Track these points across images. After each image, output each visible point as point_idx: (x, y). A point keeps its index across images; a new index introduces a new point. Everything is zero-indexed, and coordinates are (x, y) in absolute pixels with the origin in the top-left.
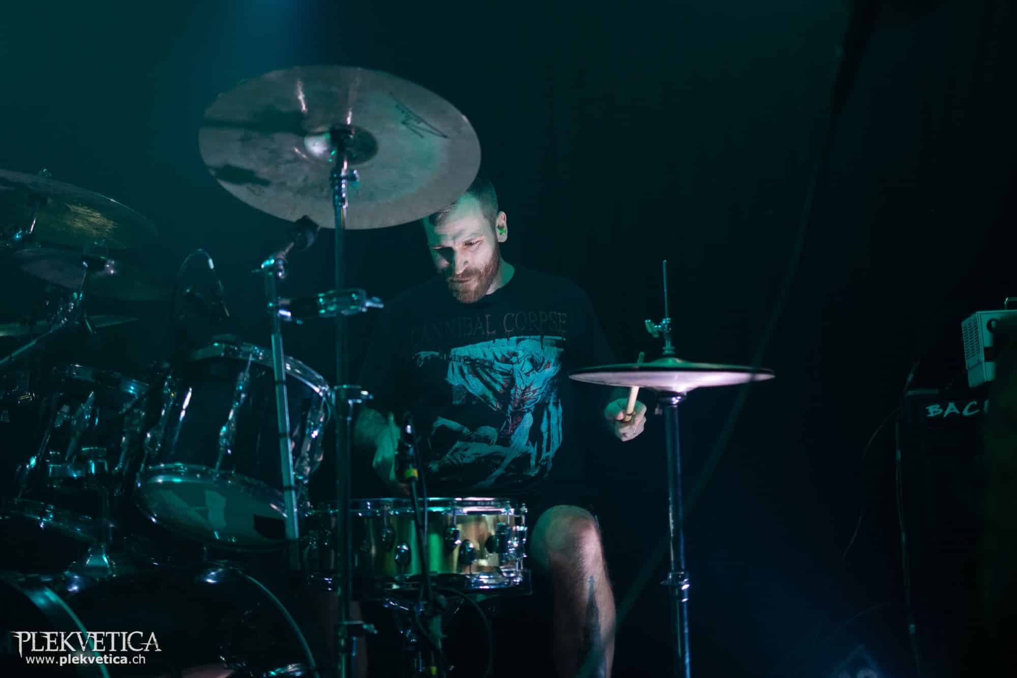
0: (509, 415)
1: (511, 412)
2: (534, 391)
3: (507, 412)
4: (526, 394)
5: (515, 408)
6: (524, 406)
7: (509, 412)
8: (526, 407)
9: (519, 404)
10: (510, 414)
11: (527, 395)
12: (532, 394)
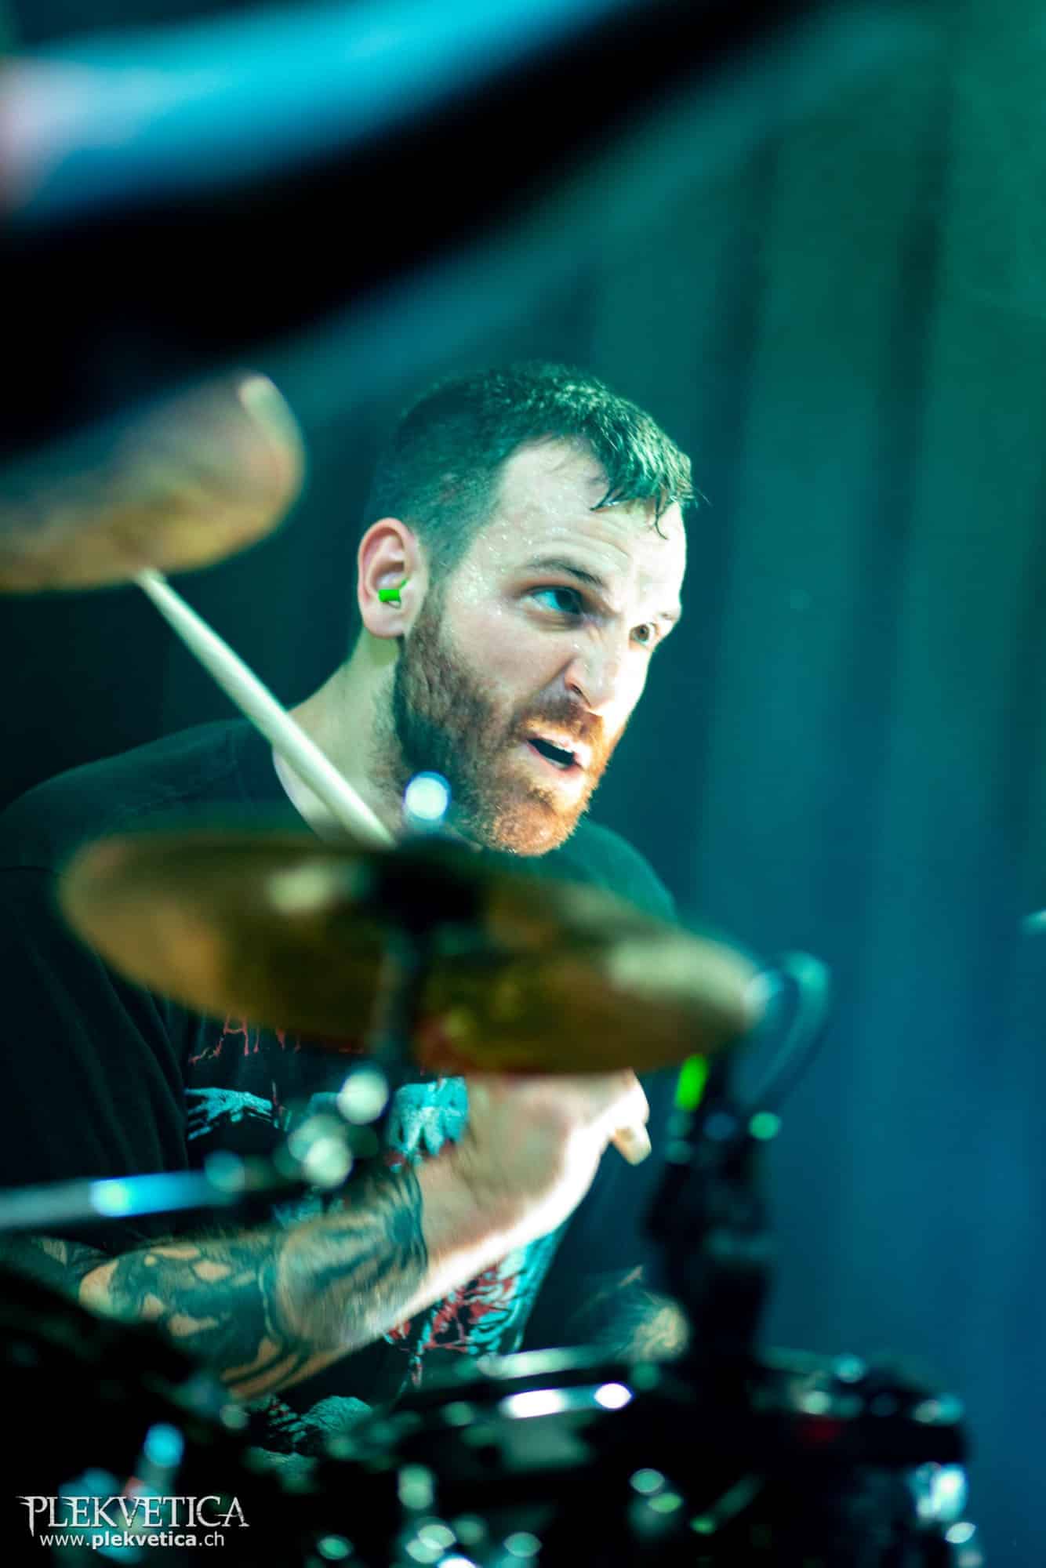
0: (418, 1360)
1: (426, 1349)
2: (507, 1283)
3: (415, 1351)
4: (481, 1289)
5: (438, 1337)
6: (467, 1333)
7: (421, 1351)
8: (474, 1337)
9: (452, 1322)
10: (423, 1357)
11: (484, 1294)
12: (500, 1288)
